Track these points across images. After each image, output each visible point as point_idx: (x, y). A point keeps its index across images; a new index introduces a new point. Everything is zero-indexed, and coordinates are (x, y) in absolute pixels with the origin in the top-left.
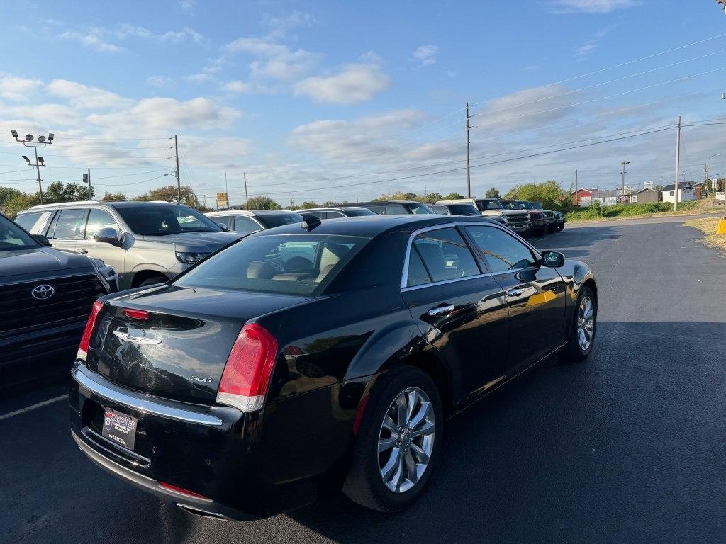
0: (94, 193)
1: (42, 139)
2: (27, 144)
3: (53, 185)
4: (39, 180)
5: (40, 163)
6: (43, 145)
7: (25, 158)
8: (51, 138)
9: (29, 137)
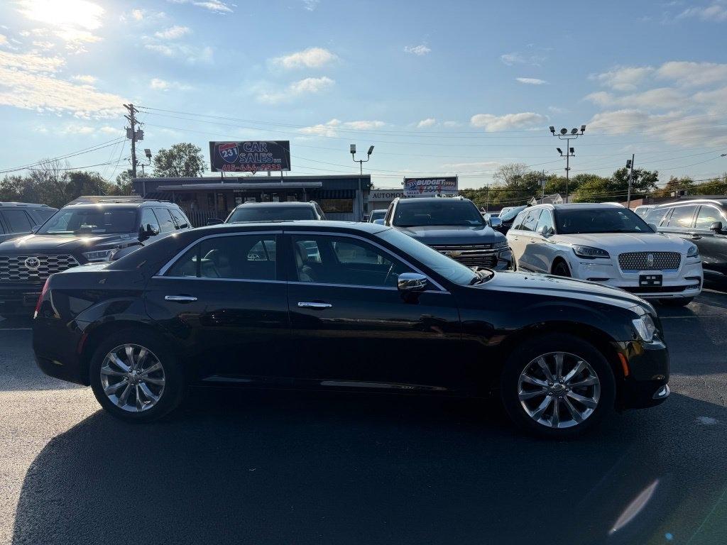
0: (658, 178)
1: (574, 131)
2: (562, 137)
3: (618, 171)
4: (567, 169)
5: (570, 154)
6: (575, 136)
7: (559, 150)
8: (583, 130)
9: (564, 131)
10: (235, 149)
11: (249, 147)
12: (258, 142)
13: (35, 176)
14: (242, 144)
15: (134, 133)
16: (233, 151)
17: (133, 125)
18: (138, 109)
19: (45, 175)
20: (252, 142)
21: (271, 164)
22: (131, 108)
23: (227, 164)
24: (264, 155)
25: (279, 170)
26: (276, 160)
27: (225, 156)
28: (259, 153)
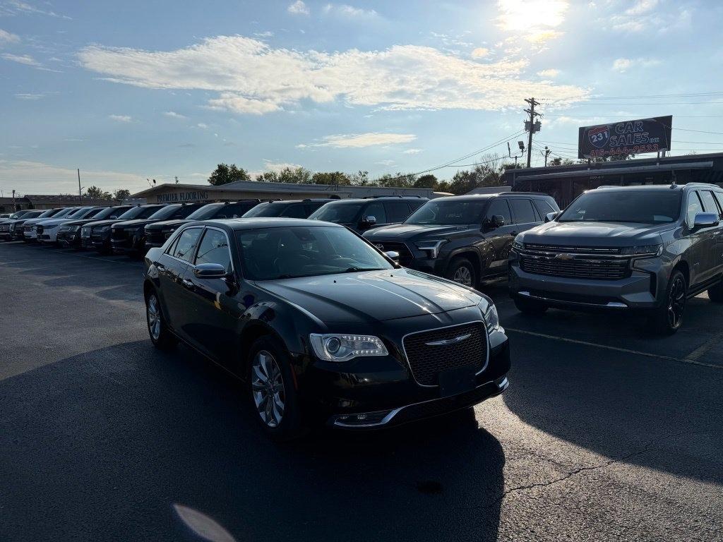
10: (606, 133)
11: (621, 128)
12: (633, 122)
13: (478, 170)
14: (614, 125)
15: (533, 125)
16: (604, 135)
17: (532, 118)
18: (538, 102)
19: (486, 170)
20: (625, 123)
21: (646, 145)
22: (533, 102)
23: (595, 149)
24: (638, 135)
25: (654, 151)
26: (652, 140)
27: (595, 140)
28: (632, 134)
